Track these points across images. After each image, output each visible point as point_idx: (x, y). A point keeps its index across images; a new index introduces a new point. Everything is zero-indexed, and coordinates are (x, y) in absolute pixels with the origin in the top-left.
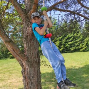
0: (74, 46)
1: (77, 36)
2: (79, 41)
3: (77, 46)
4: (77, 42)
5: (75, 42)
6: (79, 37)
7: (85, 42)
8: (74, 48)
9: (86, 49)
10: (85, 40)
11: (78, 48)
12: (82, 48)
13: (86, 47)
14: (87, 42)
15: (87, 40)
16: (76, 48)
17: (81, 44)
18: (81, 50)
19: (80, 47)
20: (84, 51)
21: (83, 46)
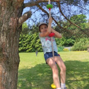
0: (21, 47)
1: (25, 37)
2: (26, 42)
3: (25, 46)
4: (24, 43)
5: (23, 43)
6: (27, 38)
7: (31, 43)
8: (22, 48)
9: (31, 50)
10: (31, 42)
11: (25, 48)
12: (28, 49)
13: (32, 48)
14: (33, 44)
15: (33, 42)
16: (23, 48)
17: (28, 45)
18: (27, 51)
19: (27, 48)
20: (30, 52)
21: (30, 47)
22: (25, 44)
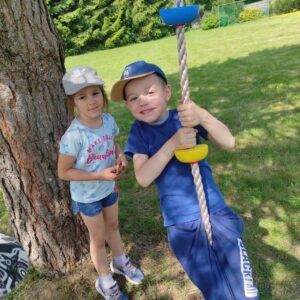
22: (95, 17)
